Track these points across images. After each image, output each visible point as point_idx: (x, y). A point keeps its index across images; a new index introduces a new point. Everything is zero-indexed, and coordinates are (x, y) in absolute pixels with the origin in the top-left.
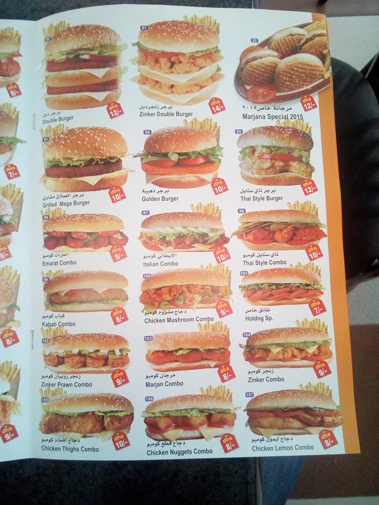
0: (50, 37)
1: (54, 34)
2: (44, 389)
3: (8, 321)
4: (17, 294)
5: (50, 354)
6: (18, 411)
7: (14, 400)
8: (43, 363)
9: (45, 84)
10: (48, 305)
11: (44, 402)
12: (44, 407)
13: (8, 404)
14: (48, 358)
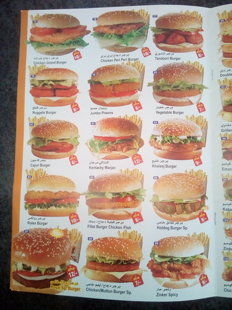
0: (224, 20)
1: (227, 18)
2: (226, 251)
3: (202, 206)
4: (206, 189)
5: (230, 229)
6: (209, 266)
7: (207, 258)
8: (225, 235)
9: (221, 50)
10: (227, 197)
11: (225, 260)
12: (225, 263)
13: (203, 261)
14: (228, 231)
